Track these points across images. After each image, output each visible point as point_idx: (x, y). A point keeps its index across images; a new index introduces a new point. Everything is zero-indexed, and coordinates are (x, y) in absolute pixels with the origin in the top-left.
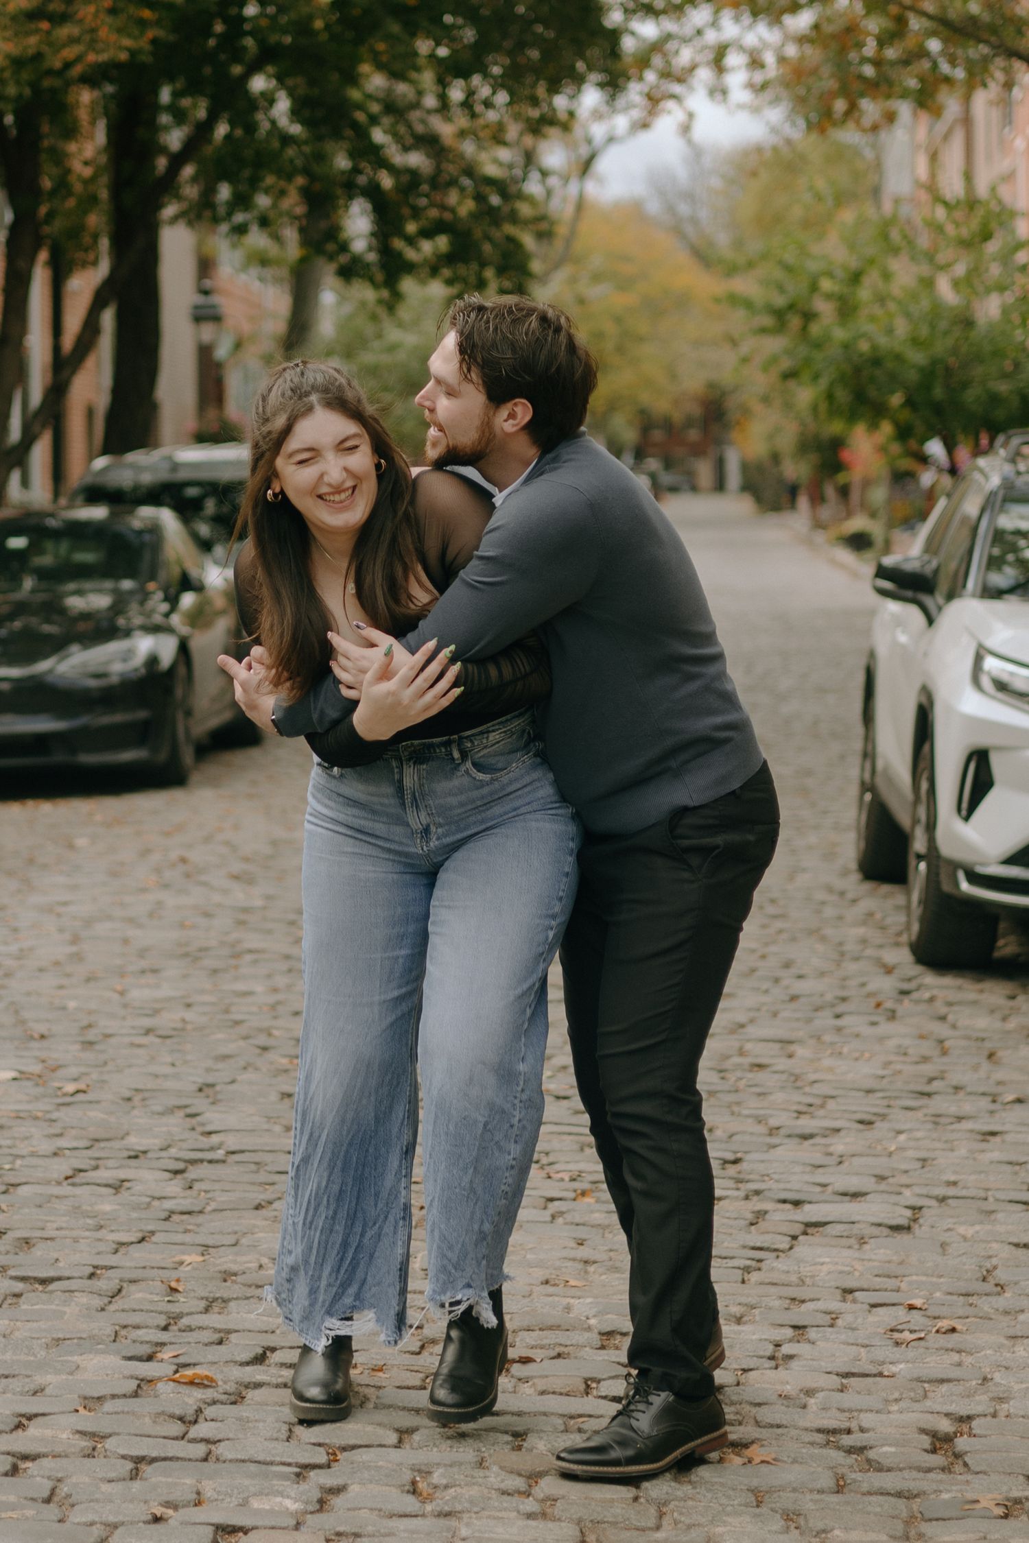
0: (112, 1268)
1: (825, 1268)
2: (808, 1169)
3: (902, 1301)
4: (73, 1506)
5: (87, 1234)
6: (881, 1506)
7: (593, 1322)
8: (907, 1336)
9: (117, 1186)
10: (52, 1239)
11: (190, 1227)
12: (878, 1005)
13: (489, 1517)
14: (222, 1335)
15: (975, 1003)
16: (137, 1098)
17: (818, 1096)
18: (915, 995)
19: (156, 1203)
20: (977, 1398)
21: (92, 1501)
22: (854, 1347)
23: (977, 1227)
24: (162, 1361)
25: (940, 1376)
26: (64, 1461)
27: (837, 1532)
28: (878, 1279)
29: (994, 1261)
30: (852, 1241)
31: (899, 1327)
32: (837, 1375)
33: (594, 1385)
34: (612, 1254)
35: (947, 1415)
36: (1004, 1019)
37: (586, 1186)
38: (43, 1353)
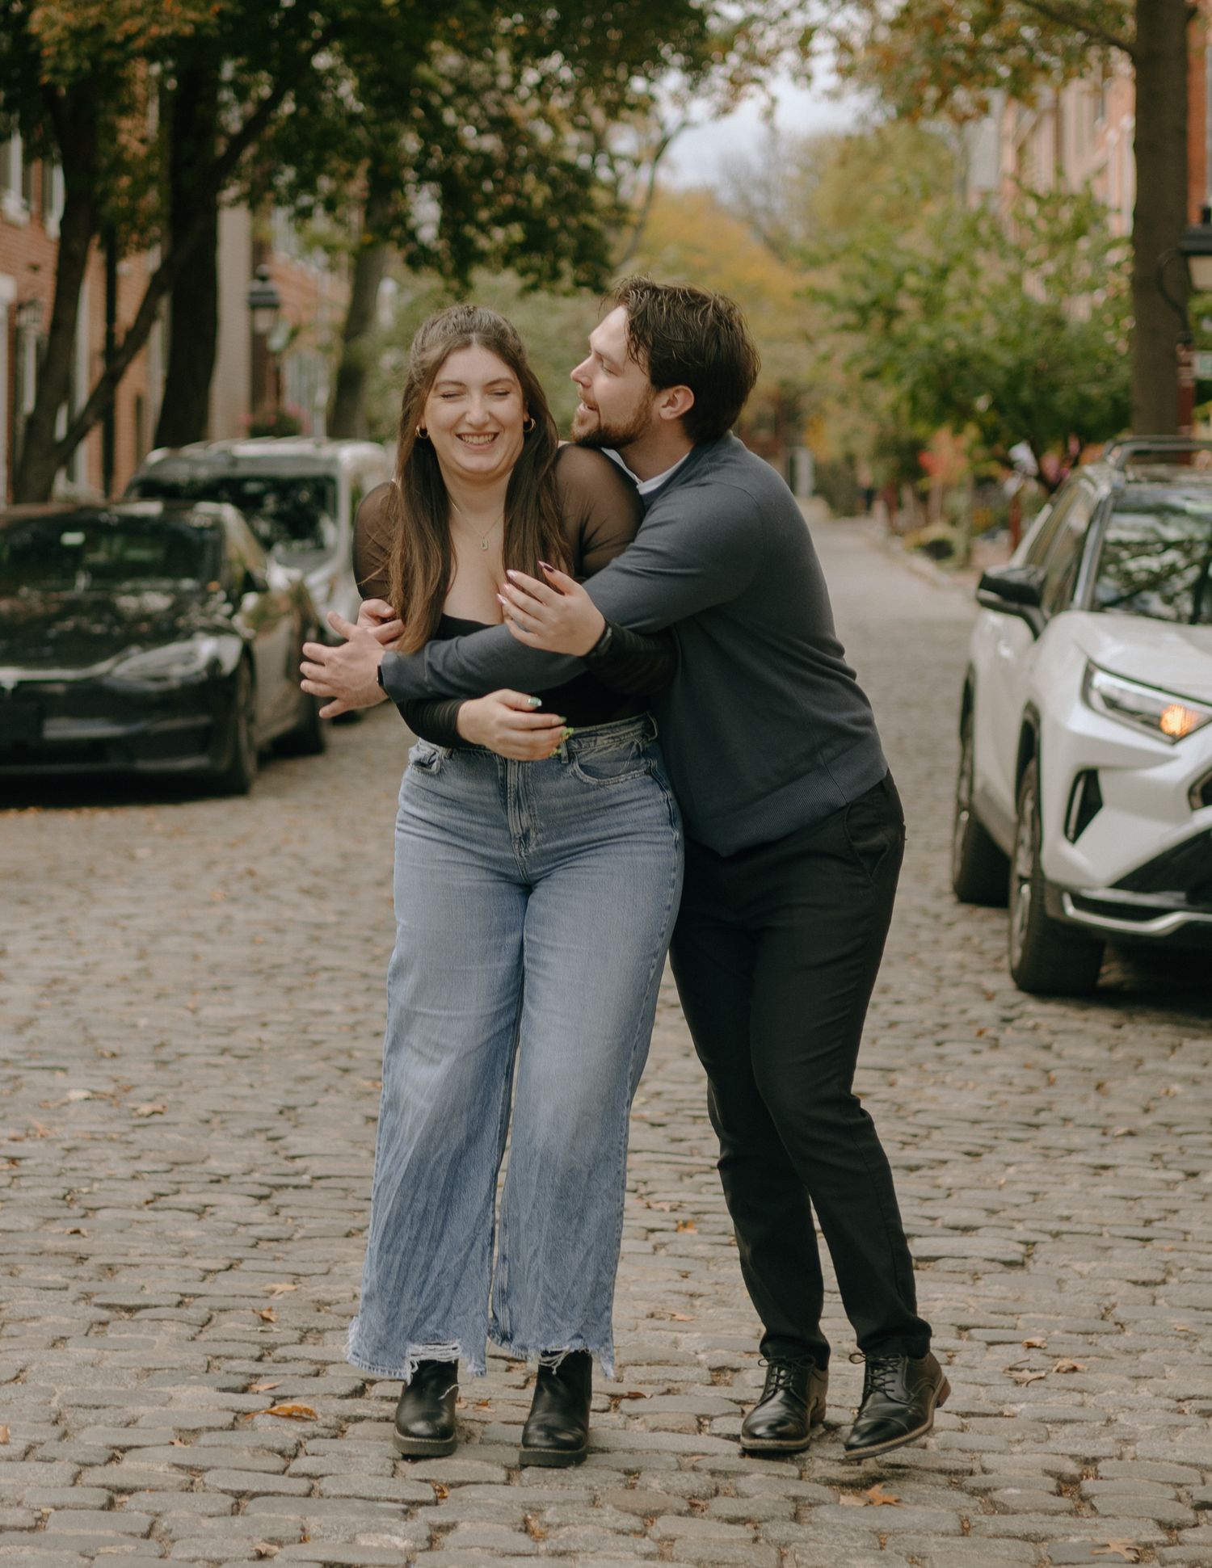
0: (200, 1296)
1: (938, 1304)
2: (916, 1202)
3: (1020, 1339)
4: (173, 1541)
5: (172, 1260)
6: (1008, 1549)
7: (702, 1357)
8: (1027, 1375)
9: (201, 1212)
10: (136, 1266)
11: (278, 1255)
12: (980, 1033)
13: (605, 1557)
14: (319, 1366)
15: (1080, 1032)
16: (216, 1120)
17: (921, 1126)
18: (1018, 1023)
19: (242, 1229)
20: (1102, 1439)
21: (193, 1536)
22: (973, 1387)
23: (1094, 1264)
24: (258, 1393)
25: (1063, 1416)
26: (162, 1495)
28: (993, 1316)
29: (1113, 1299)
30: (966, 1277)
31: (1019, 1366)
32: (957, 1414)
33: (706, 1422)
34: (718, 1287)
35: (1072, 1457)
36: (1111, 1049)
37: (688, 1217)
38: (134, 1383)
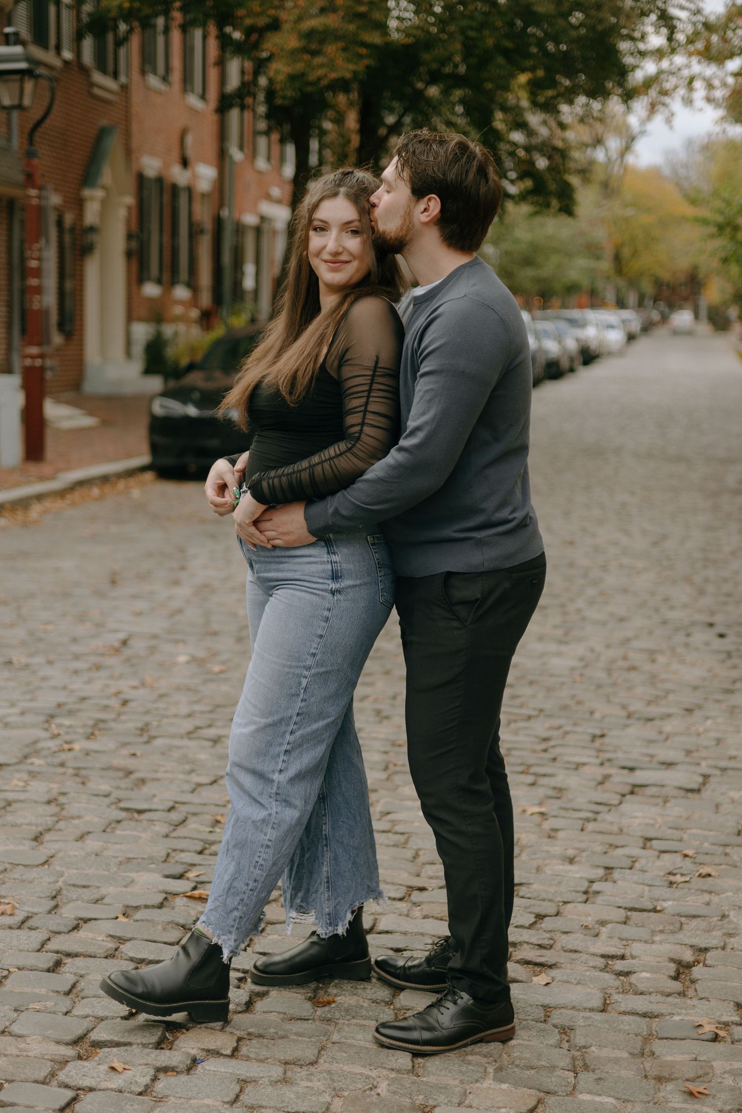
0: (186, 803)
1: (637, 821)
3: (682, 850)
5: (182, 776)
6: (630, 1025)
8: (679, 878)
10: (159, 780)
13: (355, 1025)
20: (715, 933)
22: (641, 886)
24: (188, 879)
25: (693, 913)
26: (91, 961)
27: (593, 1048)
28: (669, 831)
30: (660, 801)
31: (675, 871)
32: (625, 908)
35: (692, 947)
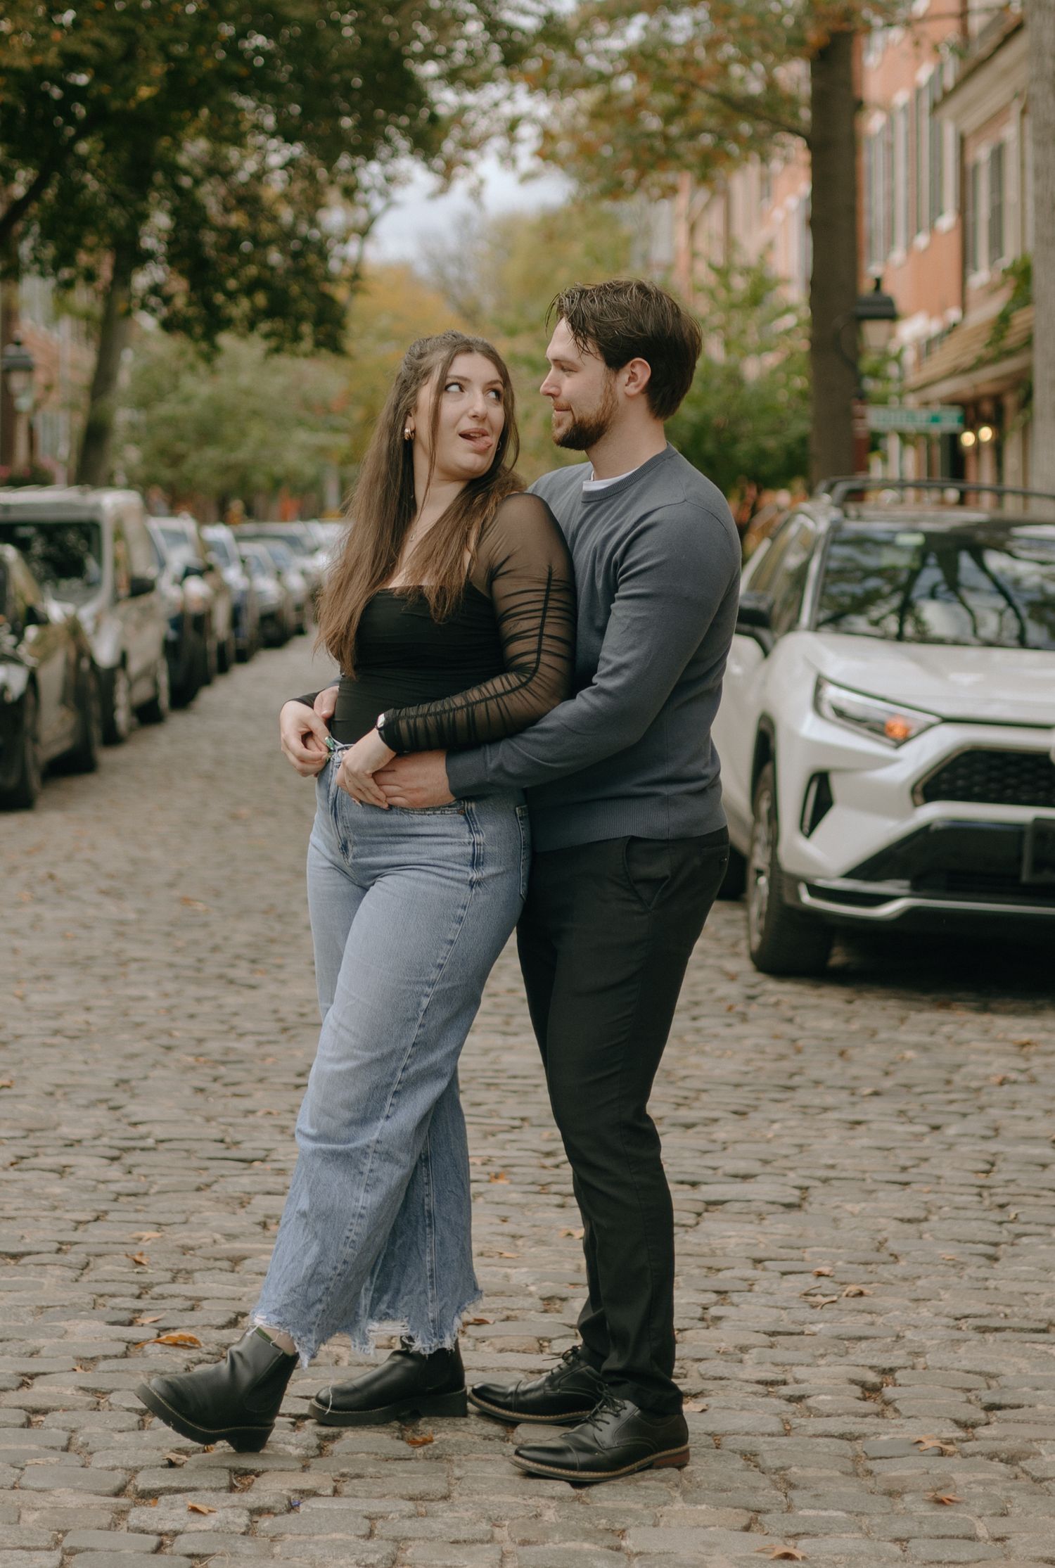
0: (76, 1243)
1: (733, 1241)
2: (697, 1154)
3: (810, 1269)
4: (91, 1453)
5: (45, 1213)
6: (828, 1447)
7: (532, 1288)
8: (820, 1299)
9: (61, 1171)
10: (13, 1218)
11: (139, 1207)
12: (730, 1008)
13: (477, 1459)
14: (193, 1302)
15: (816, 1007)
16: (59, 1093)
17: (690, 1089)
18: (761, 1000)
19: (101, 1186)
20: (895, 1353)
21: (108, 1449)
22: (775, 1310)
23: (863, 1205)
24: (142, 1325)
25: (857, 1334)
26: (75, 1413)
27: (794, 1469)
28: (782, 1250)
29: (885, 1234)
30: (753, 1217)
31: (813, 1292)
32: (765, 1333)
33: (546, 1344)
34: (535, 1229)
35: (871, 1367)
36: (848, 1021)
37: (498, 1170)
38: (31, 1319)
